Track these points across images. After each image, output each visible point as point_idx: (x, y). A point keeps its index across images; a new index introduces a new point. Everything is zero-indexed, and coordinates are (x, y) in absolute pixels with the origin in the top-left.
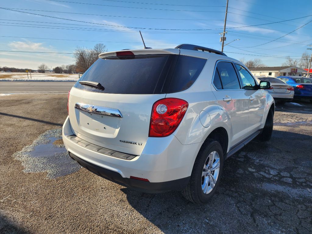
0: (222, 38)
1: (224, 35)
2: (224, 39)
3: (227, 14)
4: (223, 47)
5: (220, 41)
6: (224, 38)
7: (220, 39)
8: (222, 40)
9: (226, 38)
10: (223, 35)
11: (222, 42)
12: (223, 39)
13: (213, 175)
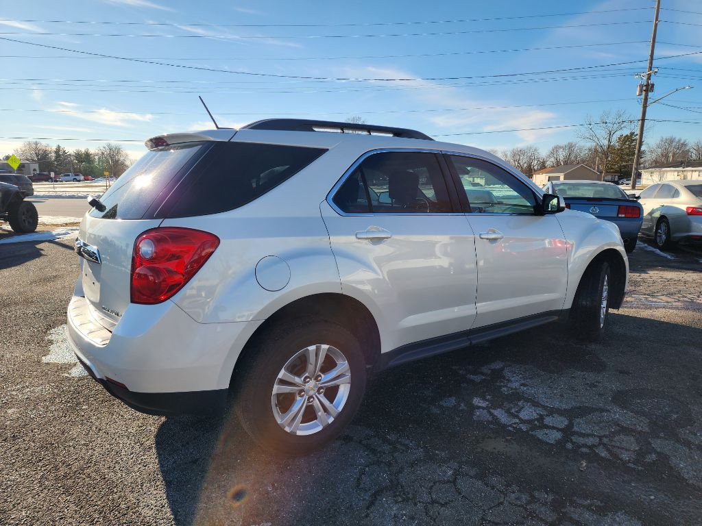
0: (641, 86)
1: (649, 78)
2: (648, 88)
3: (656, 25)
4: (645, 107)
5: (638, 93)
6: (647, 85)
7: (638, 88)
8: (641, 91)
9: (653, 85)
10: (645, 78)
11: (643, 96)
12: (644, 88)
13: (331, 401)
